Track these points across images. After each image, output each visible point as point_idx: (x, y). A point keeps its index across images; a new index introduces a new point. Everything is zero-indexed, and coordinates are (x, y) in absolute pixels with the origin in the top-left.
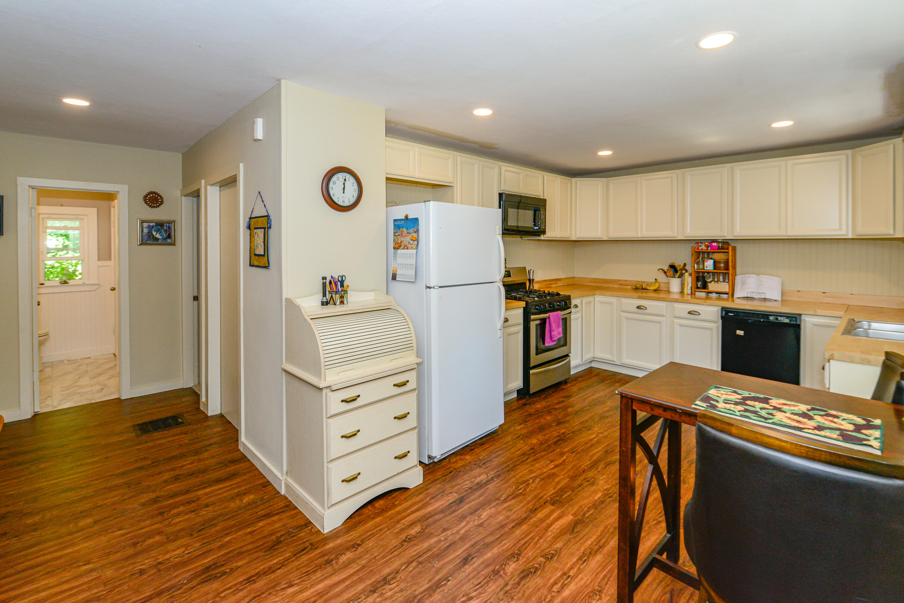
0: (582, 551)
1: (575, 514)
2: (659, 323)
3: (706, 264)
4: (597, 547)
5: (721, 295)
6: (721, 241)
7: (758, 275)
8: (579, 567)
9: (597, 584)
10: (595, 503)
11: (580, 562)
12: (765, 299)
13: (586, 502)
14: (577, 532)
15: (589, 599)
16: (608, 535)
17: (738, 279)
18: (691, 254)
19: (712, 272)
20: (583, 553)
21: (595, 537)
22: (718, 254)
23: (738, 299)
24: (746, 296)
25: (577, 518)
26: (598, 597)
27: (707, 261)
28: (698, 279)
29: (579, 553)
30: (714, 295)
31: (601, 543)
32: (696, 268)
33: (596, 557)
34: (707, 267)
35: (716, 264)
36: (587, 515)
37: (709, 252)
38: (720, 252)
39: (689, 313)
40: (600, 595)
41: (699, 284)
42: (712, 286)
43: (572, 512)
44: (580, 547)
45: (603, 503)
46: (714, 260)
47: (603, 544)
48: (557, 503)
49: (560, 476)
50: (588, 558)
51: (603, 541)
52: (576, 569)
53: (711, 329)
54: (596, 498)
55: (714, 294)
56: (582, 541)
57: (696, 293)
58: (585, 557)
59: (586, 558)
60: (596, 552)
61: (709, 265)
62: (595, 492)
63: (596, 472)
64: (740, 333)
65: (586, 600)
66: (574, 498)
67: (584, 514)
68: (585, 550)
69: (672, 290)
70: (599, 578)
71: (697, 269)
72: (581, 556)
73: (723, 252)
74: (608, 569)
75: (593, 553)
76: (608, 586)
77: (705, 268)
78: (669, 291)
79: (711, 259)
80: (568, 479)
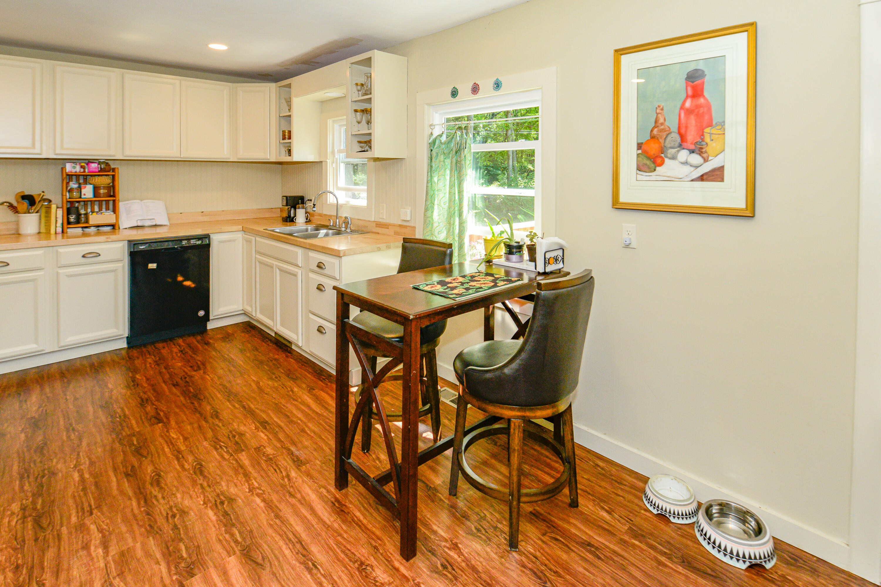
0: (298, 565)
1: (228, 552)
2: (33, 280)
3: (84, 191)
4: (298, 546)
5: (101, 228)
6: (104, 162)
7: (141, 200)
8: (322, 575)
9: (351, 564)
10: (223, 523)
11: (315, 571)
12: (156, 226)
13: (213, 533)
14: (263, 559)
15: (370, 578)
16: (284, 528)
17: (121, 206)
18: (61, 179)
19: (91, 201)
20: (300, 563)
21: (281, 543)
22: (100, 178)
23: (125, 230)
24: (135, 225)
25: (238, 552)
26: (368, 568)
27: (85, 187)
28: (69, 212)
29: (300, 568)
30: (93, 230)
31: (294, 540)
32: (68, 197)
33: (312, 552)
34: (85, 195)
35: (96, 189)
36: (239, 539)
37: (87, 175)
38: (102, 175)
39: (84, 256)
40: (367, 566)
41: (72, 218)
42: (94, 219)
43: (224, 554)
44: (290, 564)
45: (228, 514)
46: (94, 185)
47: (296, 537)
48: (192, 569)
49: (134, 548)
50: (311, 560)
51: (291, 536)
52: (323, 579)
53: (114, 271)
54: (214, 518)
55: (92, 228)
56: (281, 559)
57: (69, 230)
58: (308, 563)
59: (310, 563)
60: (305, 549)
61: (88, 192)
62: (201, 516)
63: (162, 501)
64: (152, 266)
65: (369, 582)
66: (196, 544)
67: (236, 542)
68: (297, 560)
69: (23, 231)
70: (344, 560)
71: (70, 198)
72: (305, 567)
73: (106, 175)
74: (334, 545)
75: (304, 552)
76: (356, 553)
77: (83, 196)
78: (19, 234)
79: (91, 184)
80: (151, 538)
